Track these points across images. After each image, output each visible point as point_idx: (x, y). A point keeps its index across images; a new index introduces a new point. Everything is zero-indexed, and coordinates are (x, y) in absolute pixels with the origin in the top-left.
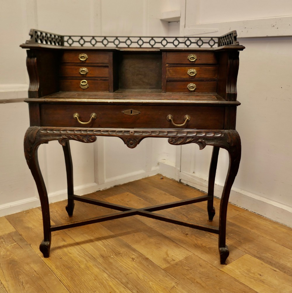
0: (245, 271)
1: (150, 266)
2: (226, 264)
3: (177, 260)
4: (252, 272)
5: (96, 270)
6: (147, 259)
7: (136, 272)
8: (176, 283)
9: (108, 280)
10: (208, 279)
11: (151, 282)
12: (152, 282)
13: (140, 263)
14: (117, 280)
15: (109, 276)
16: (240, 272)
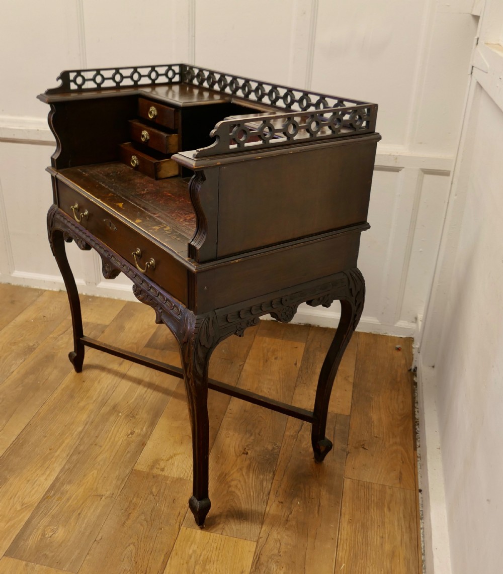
0: (202, 558)
1: (129, 455)
2: (202, 528)
3: (165, 473)
4: (208, 567)
5: (84, 417)
6: (144, 444)
7: (106, 449)
8: (113, 494)
9: (72, 435)
10: (147, 522)
11: (96, 472)
12: (98, 472)
13: (129, 444)
14: (78, 442)
15: (81, 432)
16: (194, 552)
